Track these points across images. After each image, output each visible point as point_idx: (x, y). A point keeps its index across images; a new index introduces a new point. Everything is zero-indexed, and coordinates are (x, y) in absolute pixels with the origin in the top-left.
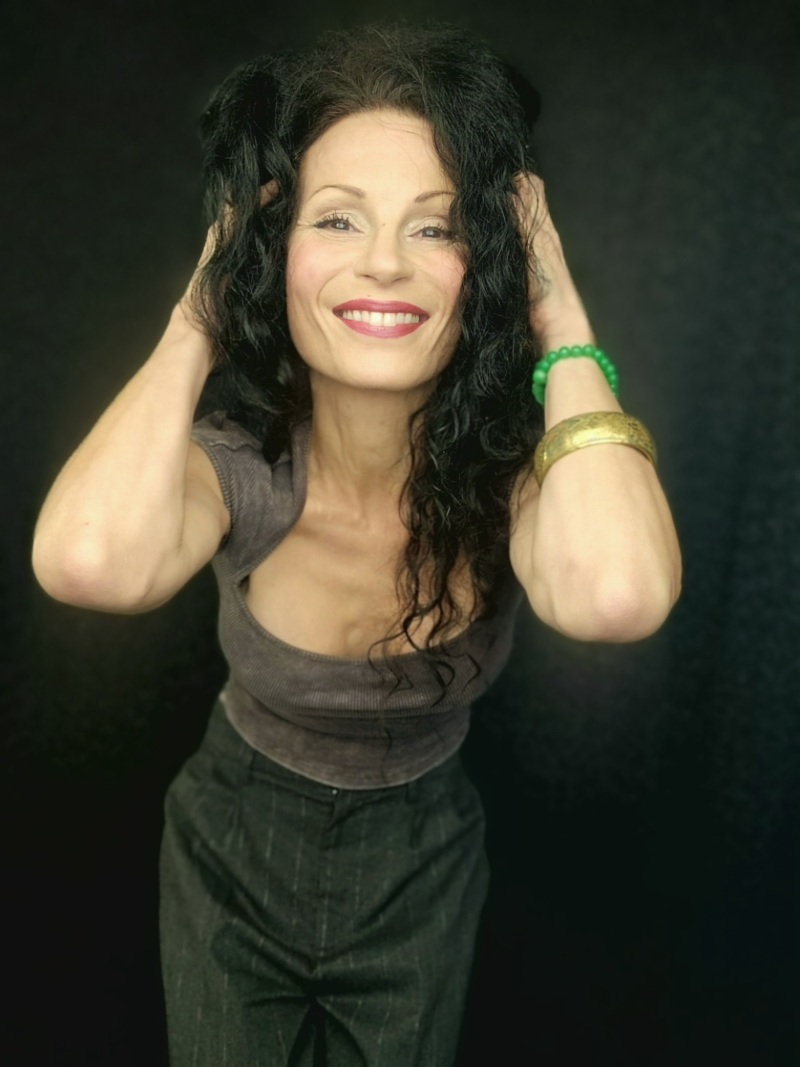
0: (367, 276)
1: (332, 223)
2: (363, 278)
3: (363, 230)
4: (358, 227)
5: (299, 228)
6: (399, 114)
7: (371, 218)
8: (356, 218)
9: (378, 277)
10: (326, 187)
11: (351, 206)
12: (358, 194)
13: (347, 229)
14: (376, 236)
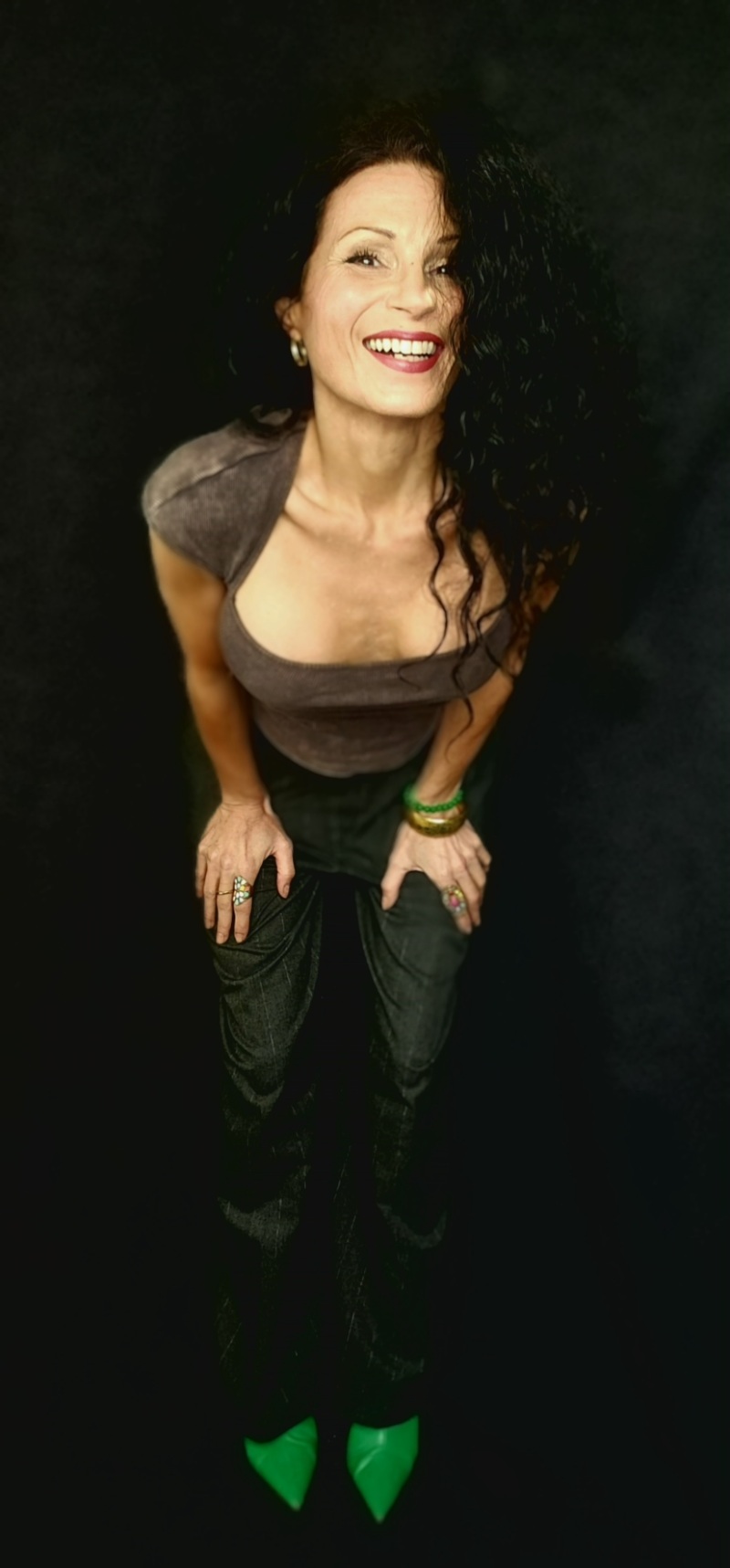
0: (399, 309)
1: (361, 258)
2: (395, 310)
3: (388, 266)
4: (385, 263)
5: (331, 264)
7: (397, 256)
8: (384, 255)
9: (410, 312)
10: (359, 229)
11: (379, 245)
13: (371, 263)
14: (405, 273)
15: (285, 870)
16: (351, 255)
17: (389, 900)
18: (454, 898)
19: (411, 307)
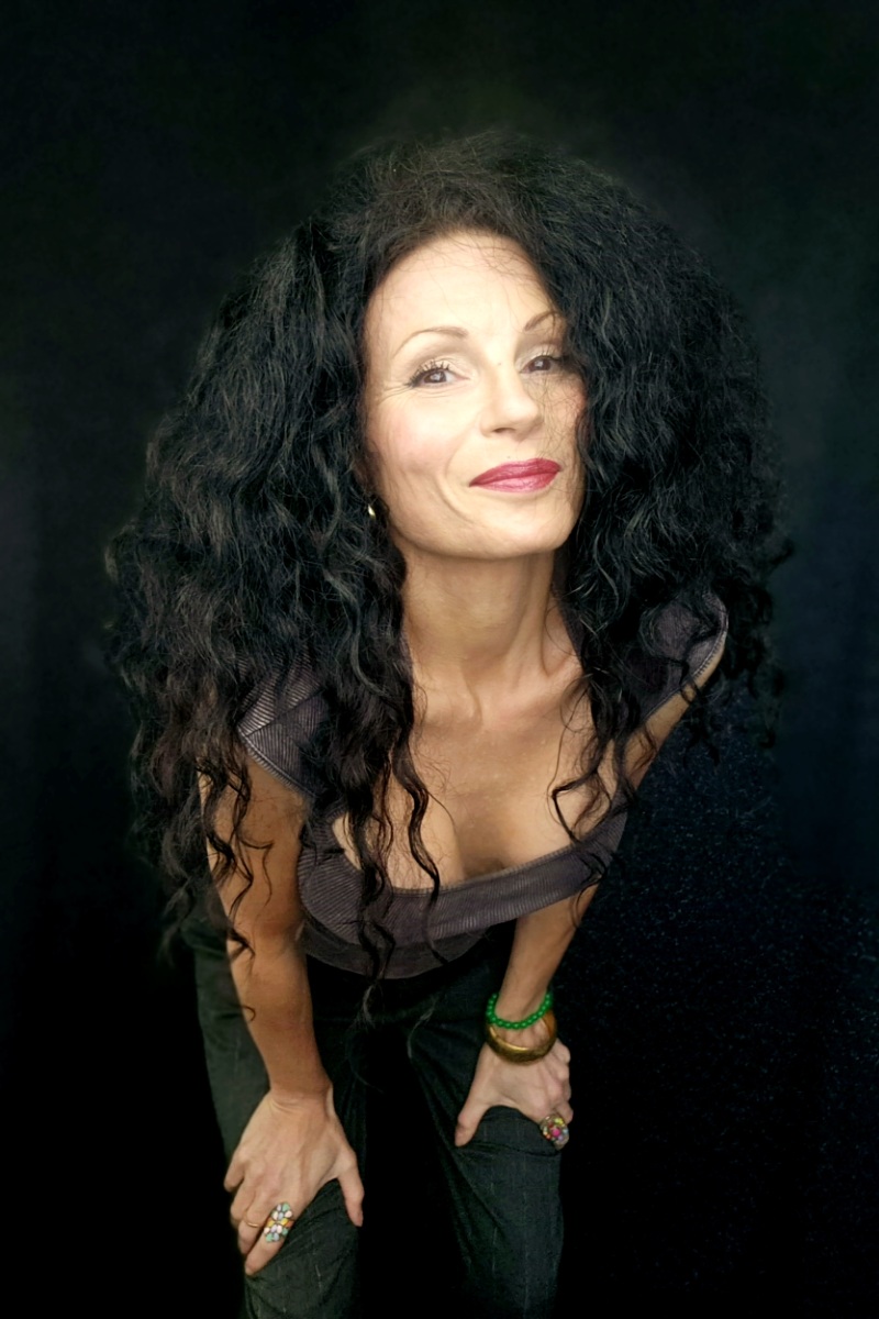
1: (427, 376)
2: (494, 435)
3: (468, 375)
4: (462, 373)
5: (387, 393)
6: (477, 235)
7: (477, 361)
8: (455, 363)
9: (515, 427)
10: (416, 334)
11: (448, 350)
12: (458, 333)
13: (443, 379)
14: (493, 381)
15: (354, 1193)
16: (412, 373)
17: (463, 1137)
18: (555, 1128)
19: (516, 423)
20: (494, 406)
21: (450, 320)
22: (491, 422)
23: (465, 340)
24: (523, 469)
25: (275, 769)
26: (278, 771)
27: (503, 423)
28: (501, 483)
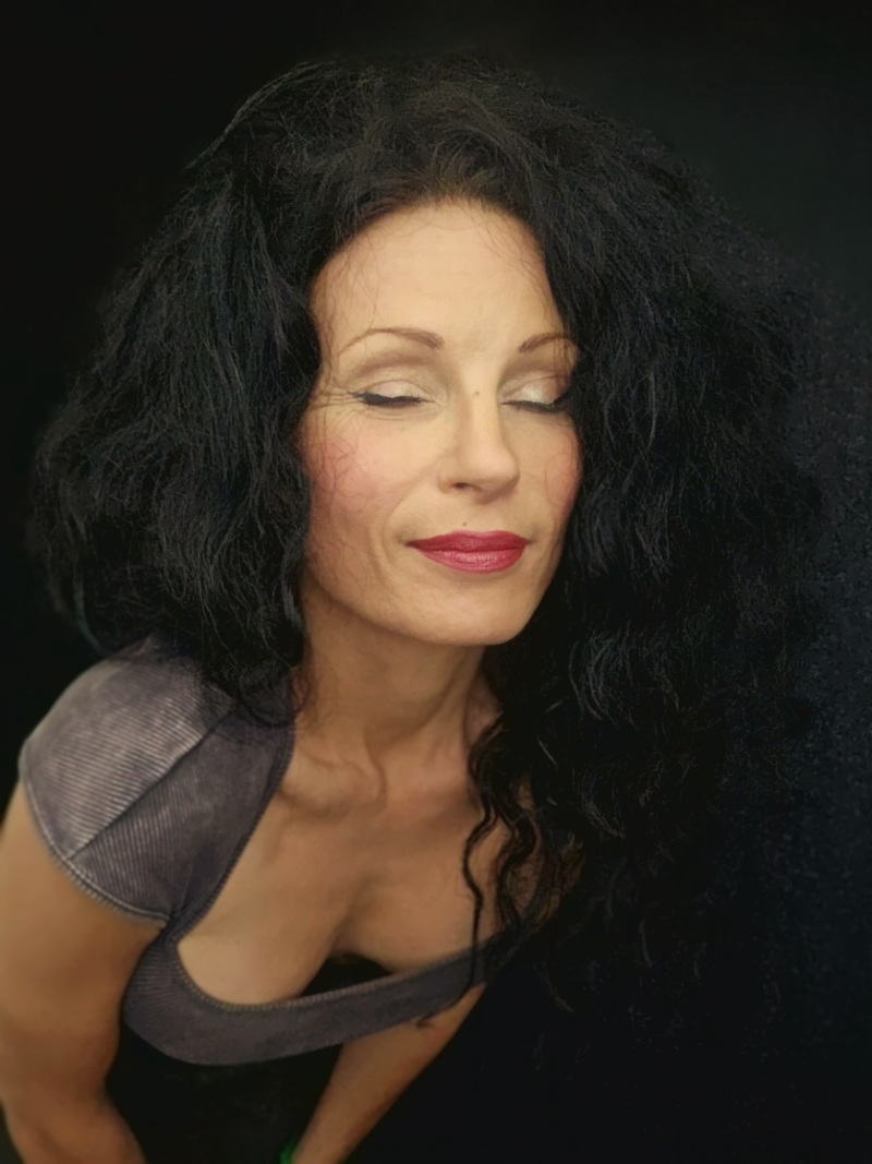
2: (455, 491)
3: (434, 399)
9: (483, 486)
10: (375, 330)
11: (413, 361)
12: (431, 341)
14: (464, 415)
19: (482, 481)
20: (457, 451)
21: (422, 318)
22: (451, 471)
23: (437, 351)
24: (480, 544)
25: (116, 904)
26: (121, 907)
27: (465, 477)
28: (447, 554)
